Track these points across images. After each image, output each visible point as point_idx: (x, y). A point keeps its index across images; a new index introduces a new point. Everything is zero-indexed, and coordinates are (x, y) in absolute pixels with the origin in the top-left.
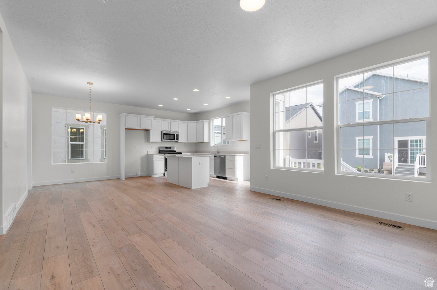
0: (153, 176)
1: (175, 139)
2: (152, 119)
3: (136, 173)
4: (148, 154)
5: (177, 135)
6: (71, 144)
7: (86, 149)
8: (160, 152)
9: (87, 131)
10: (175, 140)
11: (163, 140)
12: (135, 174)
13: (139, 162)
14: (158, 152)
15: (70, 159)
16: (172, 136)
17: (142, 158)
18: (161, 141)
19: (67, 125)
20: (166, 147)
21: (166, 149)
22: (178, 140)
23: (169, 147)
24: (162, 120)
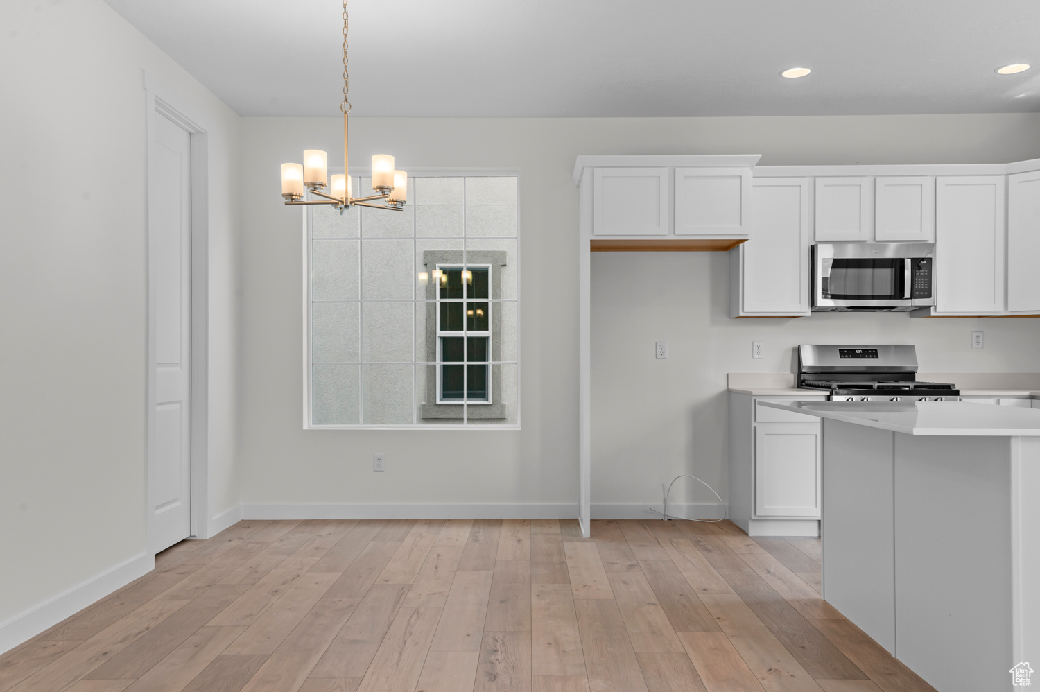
0: (754, 530)
1: (907, 293)
2: (747, 172)
3: (665, 501)
4: (729, 392)
5: (923, 266)
6: (444, 339)
7: (494, 359)
8: (804, 377)
9: (499, 279)
10: (907, 303)
11: (822, 302)
12: (657, 504)
13: (680, 436)
14: (792, 378)
15: (438, 402)
16: (887, 274)
17: (697, 414)
18: (807, 311)
19: (429, 261)
20: (843, 350)
21: (844, 358)
22: (929, 296)
23: (868, 350)
24: (811, 177)
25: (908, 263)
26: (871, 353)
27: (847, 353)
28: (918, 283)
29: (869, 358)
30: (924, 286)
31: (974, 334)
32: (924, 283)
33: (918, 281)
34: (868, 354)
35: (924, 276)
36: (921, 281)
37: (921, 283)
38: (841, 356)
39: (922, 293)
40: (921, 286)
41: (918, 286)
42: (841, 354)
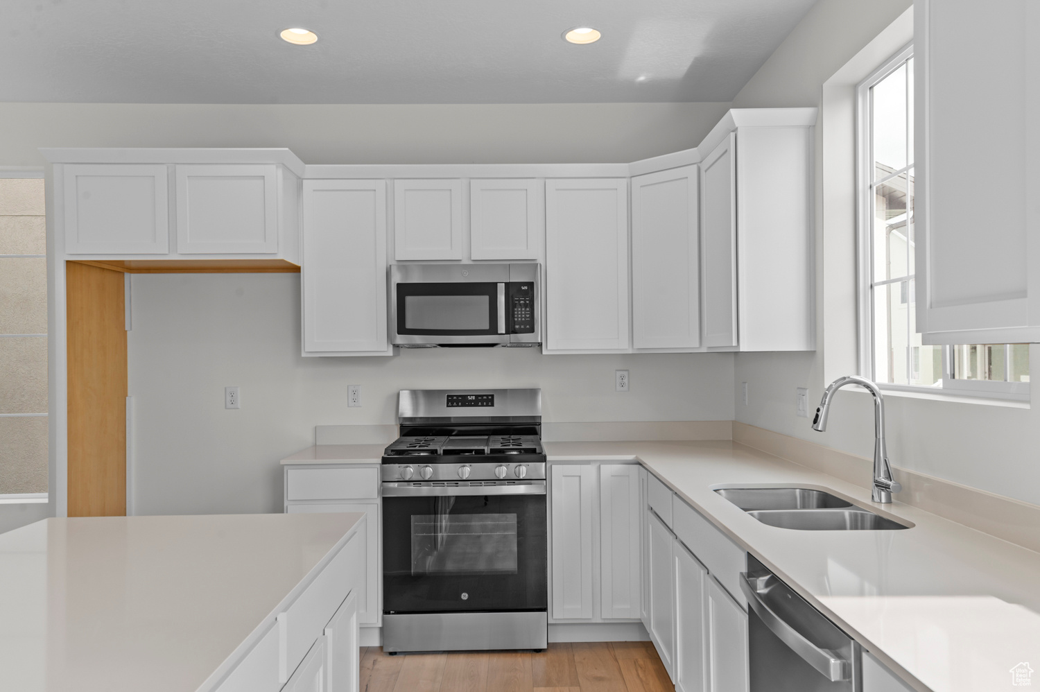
1: (501, 327)
5: (522, 292)
8: (405, 431)
10: (502, 338)
11: (398, 337)
14: (396, 433)
18: (387, 350)
20: (452, 396)
21: (452, 406)
22: (532, 330)
23: (482, 396)
24: (391, 179)
25: (501, 289)
26: (485, 399)
27: (456, 399)
28: (518, 314)
29: (482, 405)
30: (525, 317)
31: (619, 374)
32: (525, 314)
33: (518, 311)
34: (482, 401)
35: (526, 306)
36: (521, 311)
37: (521, 314)
38: (448, 403)
39: (522, 327)
40: (522, 318)
41: (518, 318)
42: (448, 401)
